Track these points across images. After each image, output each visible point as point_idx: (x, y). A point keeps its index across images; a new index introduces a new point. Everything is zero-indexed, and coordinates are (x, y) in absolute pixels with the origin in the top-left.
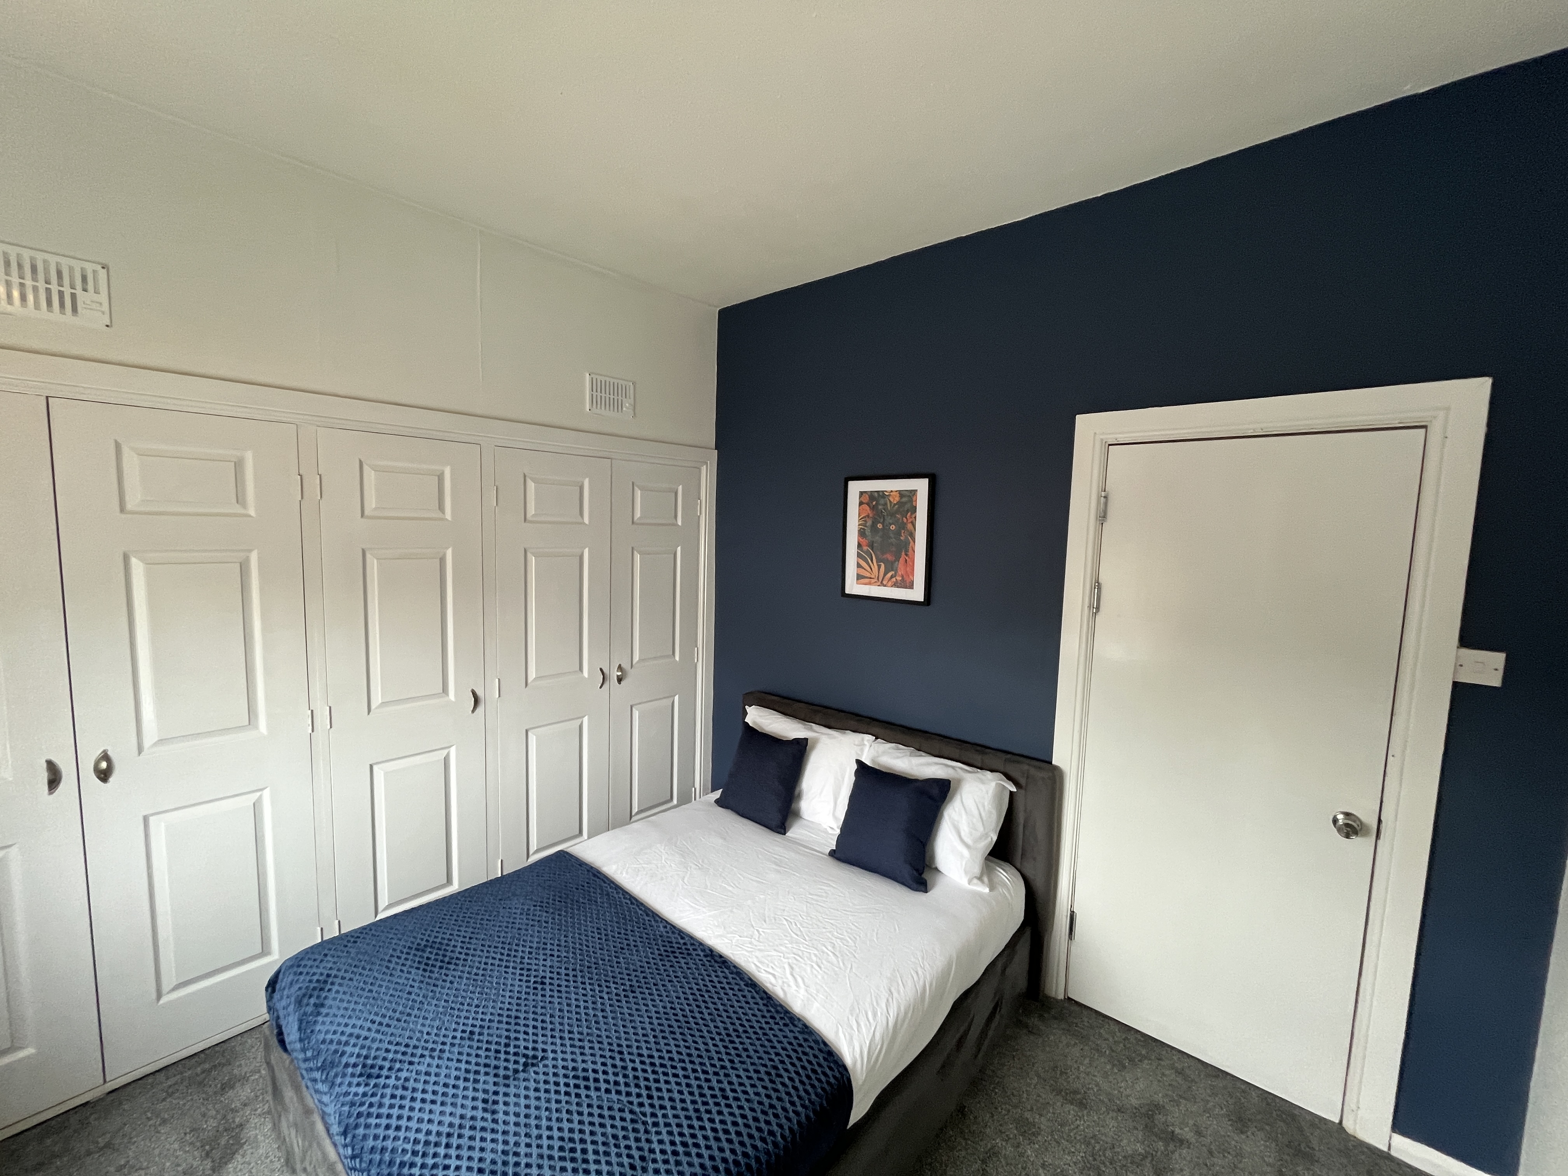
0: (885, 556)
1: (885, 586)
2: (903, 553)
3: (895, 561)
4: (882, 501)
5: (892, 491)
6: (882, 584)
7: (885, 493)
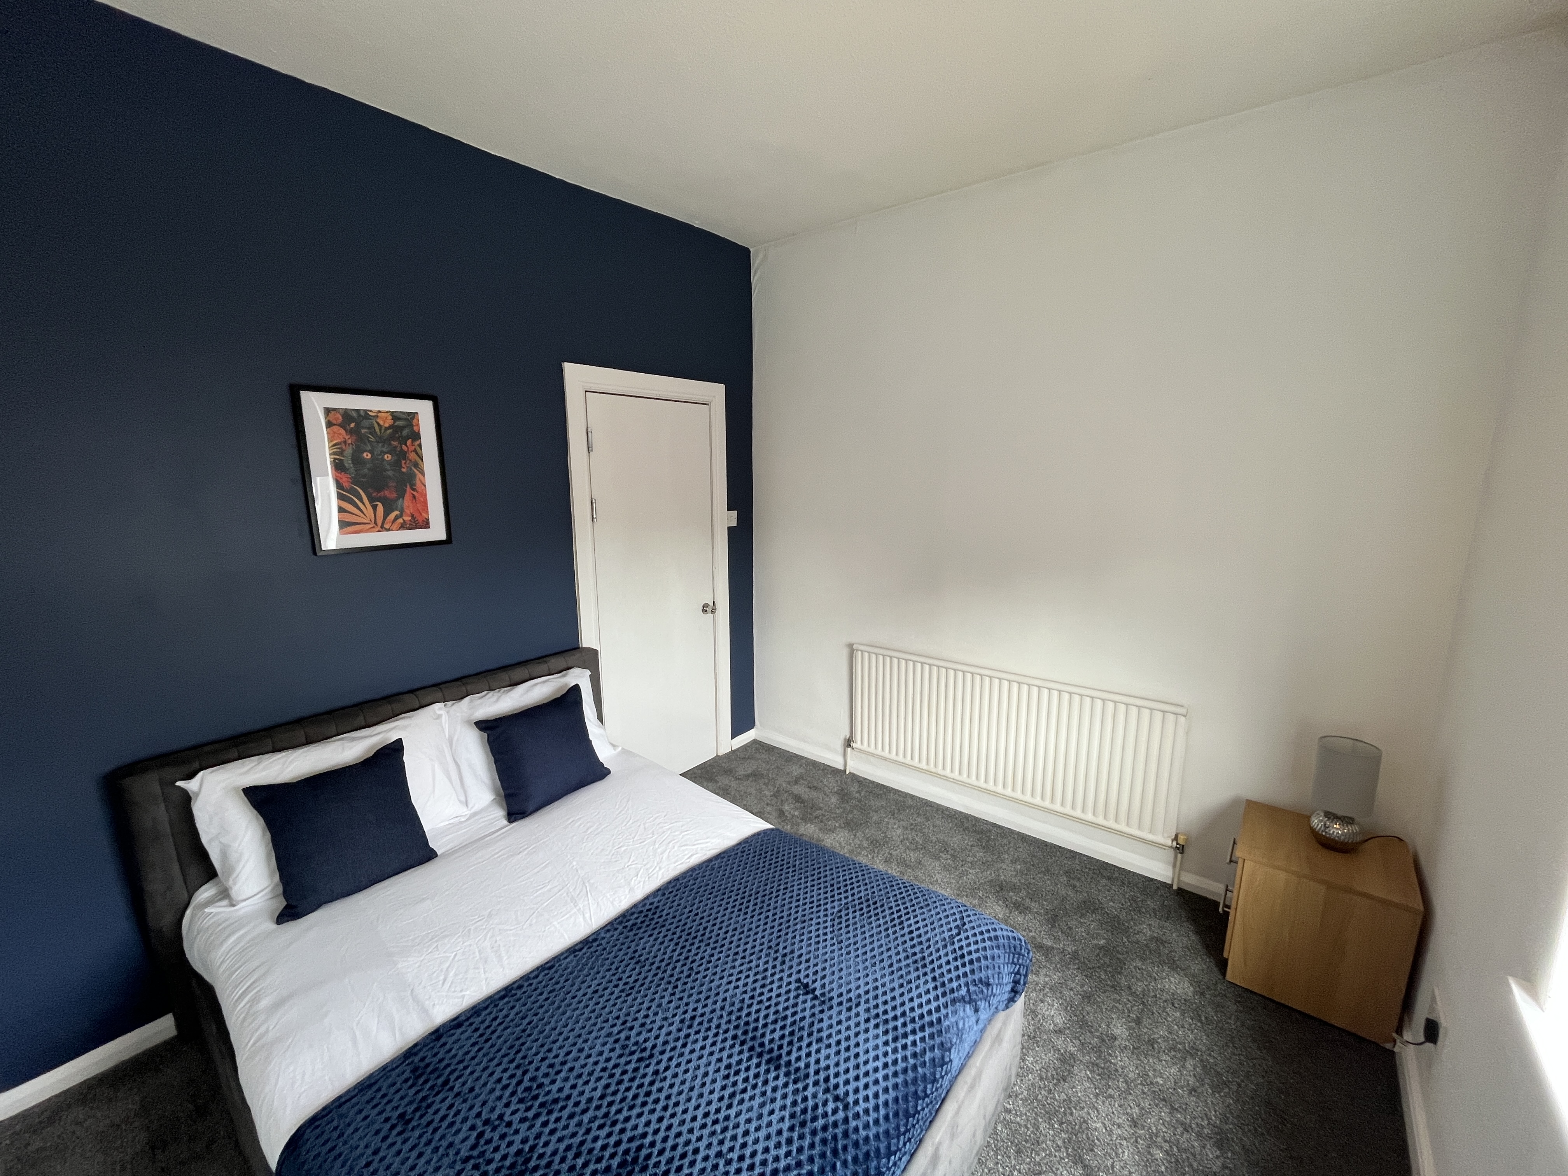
0: (382, 494)
1: (388, 530)
2: (408, 488)
3: (398, 499)
4: (366, 423)
5: (380, 412)
6: (383, 528)
7: (370, 413)
